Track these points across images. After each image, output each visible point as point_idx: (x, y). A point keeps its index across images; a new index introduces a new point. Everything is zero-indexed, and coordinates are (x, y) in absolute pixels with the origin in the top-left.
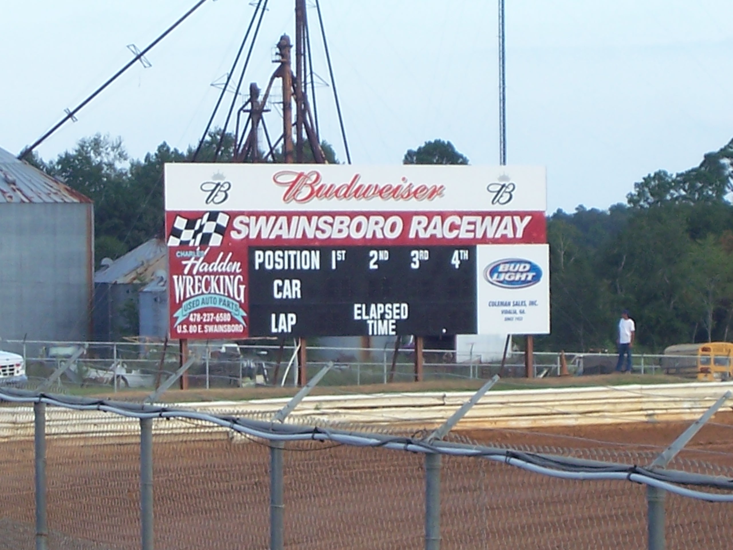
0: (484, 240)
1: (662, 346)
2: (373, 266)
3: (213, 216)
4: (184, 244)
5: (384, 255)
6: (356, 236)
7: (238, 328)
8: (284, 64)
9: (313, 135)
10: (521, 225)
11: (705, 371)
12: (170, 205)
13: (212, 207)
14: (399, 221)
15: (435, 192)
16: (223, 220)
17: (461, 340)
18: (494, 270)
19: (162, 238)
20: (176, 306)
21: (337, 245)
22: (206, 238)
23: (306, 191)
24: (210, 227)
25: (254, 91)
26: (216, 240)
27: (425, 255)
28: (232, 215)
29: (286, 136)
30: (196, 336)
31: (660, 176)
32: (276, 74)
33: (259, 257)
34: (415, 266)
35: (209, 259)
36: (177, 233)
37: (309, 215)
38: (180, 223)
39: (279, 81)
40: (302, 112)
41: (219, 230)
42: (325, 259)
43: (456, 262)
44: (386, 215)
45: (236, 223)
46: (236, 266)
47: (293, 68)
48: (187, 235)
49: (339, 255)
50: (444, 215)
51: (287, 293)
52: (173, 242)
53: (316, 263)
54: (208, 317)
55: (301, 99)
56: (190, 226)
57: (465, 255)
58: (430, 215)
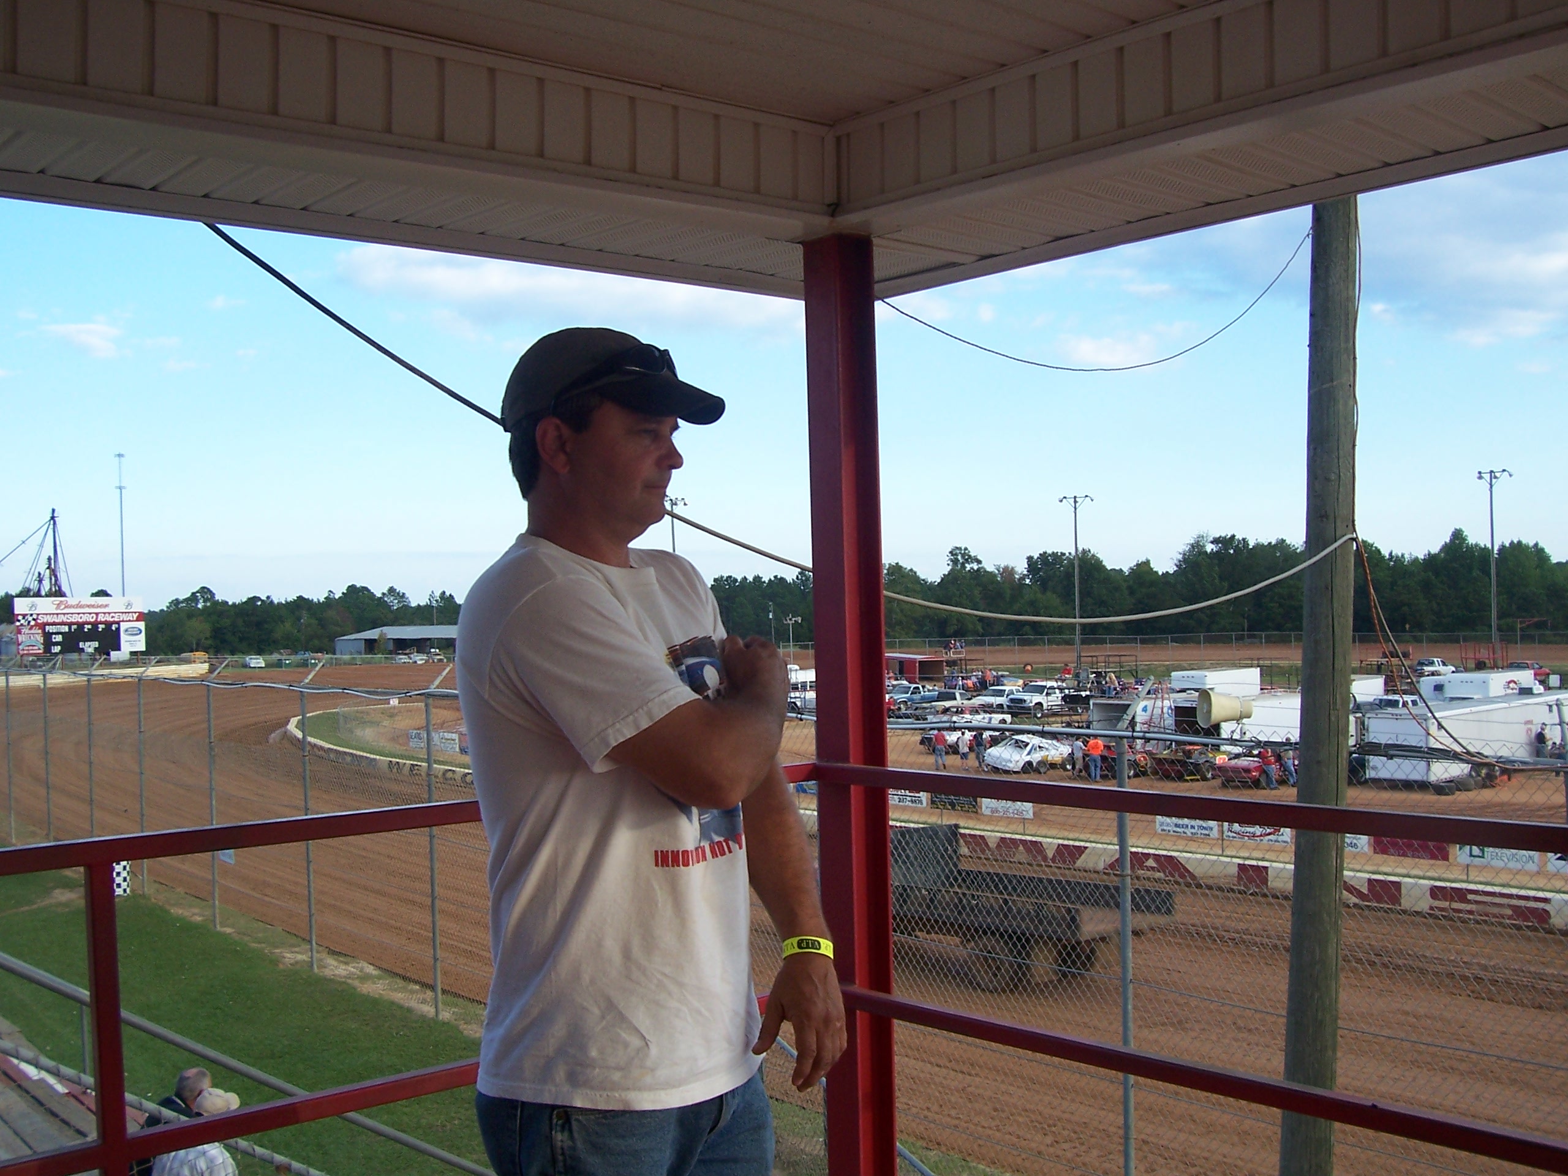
0: (123, 621)
1: (179, 654)
2: (86, 630)
3: (31, 615)
4: (22, 625)
5: (90, 627)
6: (80, 620)
7: (41, 651)
8: (50, 564)
9: (60, 587)
10: (135, 616)
11: (194, 662)
12: (16, 612)
13: (31, 612)
14: (94, 616)
15: (107, 606)
16: (35, 616)
17: (113, 653)
18: (126, 631)
19: (13, 623)
20: (19, 645)
21: (74, 624)
22: (29, 622)
23: (63, 607)
24: (30, 619)
25: (39, 574)
26: (33, 623)
27: (103, 626)
28: (38, 615)
29: (51, 589)
30: (27, 654)
31: (177, 600)
32: (48, 568)
33: (47, 628)
34: (100, 630)
35: (31, 629)
36: (19, 621)
37: (64, 614)
38: (20, 618)
39: (48, 571)
40: (56, 580)
41: (34, 619)
42: (70, 628)
43: (114, 628)
44: (90, 613)
45: (40, 617)
46: (40, 631)
47: (53, 566)
48: (23, 621)
49: (74, 627)
50: (109, 613)
51: (57, 640)
52: (18, 624)
53: (67, 630)
54: (31, 648)
55: (56, 577)
56: (24, 618)
57: (117, 626)
58: (104, 613)
